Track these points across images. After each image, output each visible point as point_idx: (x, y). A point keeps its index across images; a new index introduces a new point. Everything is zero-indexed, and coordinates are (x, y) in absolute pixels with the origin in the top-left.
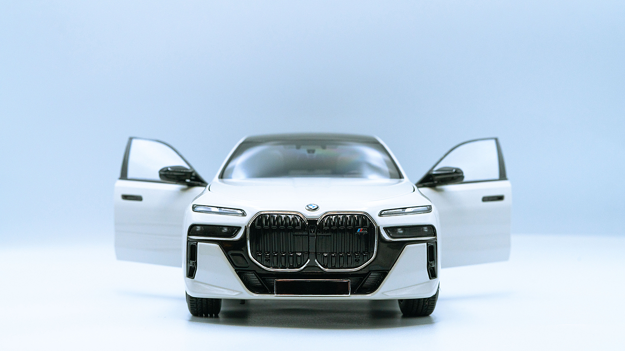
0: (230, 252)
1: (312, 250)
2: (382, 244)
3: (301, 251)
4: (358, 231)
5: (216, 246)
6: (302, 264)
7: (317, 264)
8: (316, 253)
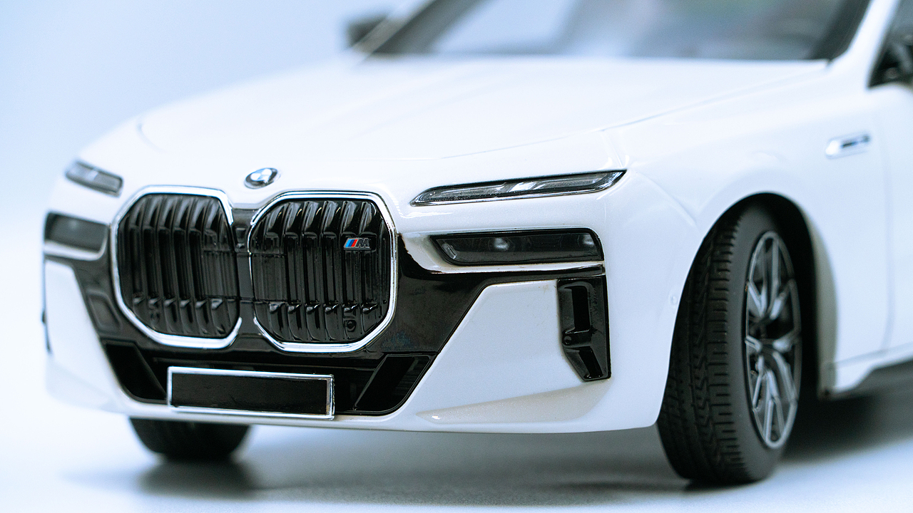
0: (93, 291)
1: (245, 293)
2: (408, 281)
3: (221, 293)
4: (346, 246)
5: (67, 273)
6: (229, 329)
7: (259, 331)
8: (254, 300)
